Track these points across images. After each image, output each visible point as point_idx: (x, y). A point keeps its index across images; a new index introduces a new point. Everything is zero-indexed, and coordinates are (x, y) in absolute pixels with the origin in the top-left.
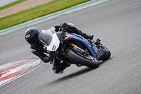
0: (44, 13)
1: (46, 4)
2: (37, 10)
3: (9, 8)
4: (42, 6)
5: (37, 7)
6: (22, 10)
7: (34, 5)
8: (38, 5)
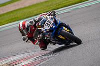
0: (58, 7)
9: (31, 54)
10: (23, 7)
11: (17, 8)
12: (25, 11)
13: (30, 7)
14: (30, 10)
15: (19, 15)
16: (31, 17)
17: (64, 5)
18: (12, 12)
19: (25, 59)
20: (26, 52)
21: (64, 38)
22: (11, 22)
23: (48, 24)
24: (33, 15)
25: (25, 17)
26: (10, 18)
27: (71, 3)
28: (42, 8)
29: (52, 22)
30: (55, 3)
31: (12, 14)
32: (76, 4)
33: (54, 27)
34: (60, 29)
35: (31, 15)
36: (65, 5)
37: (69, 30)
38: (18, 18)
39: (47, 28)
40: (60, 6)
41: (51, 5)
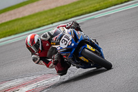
0: (67, 16)
1: (69, 5)
2: (57, 12)
3: (21, 9)
4: (64, 6)
5: (57, 8)
6: (37, 11)
7: (53, 6)
8: (59, 5)
9: (32, 78)
10: (21, 17)
11: (14, 18)
12: (24, 21)
13: (30, 17)
14: (30, 21)
15: (16, 27)
16: (31, 30)
17: (74, 14)
18: (6, 23)
19: (24, 85)
20: (26, 76)
21: (87, 61)
22: (5, 37)
23: (65, 41)
24: (35, 26)
25: (24, 29)
26: (4, 32)
27: (84, 11)
28: (46, 18)
29: (71, 38)
30: (63, 12)
31: (7, 26)
32: (90, 12)
33: (73, 45)
34: (82, 48)
35: (32, 27)
36: (76, 14)
37: (94, 50)
38: (14, 30)
39: (63, 46)
40: (70, 16)
41: (58, 15)
